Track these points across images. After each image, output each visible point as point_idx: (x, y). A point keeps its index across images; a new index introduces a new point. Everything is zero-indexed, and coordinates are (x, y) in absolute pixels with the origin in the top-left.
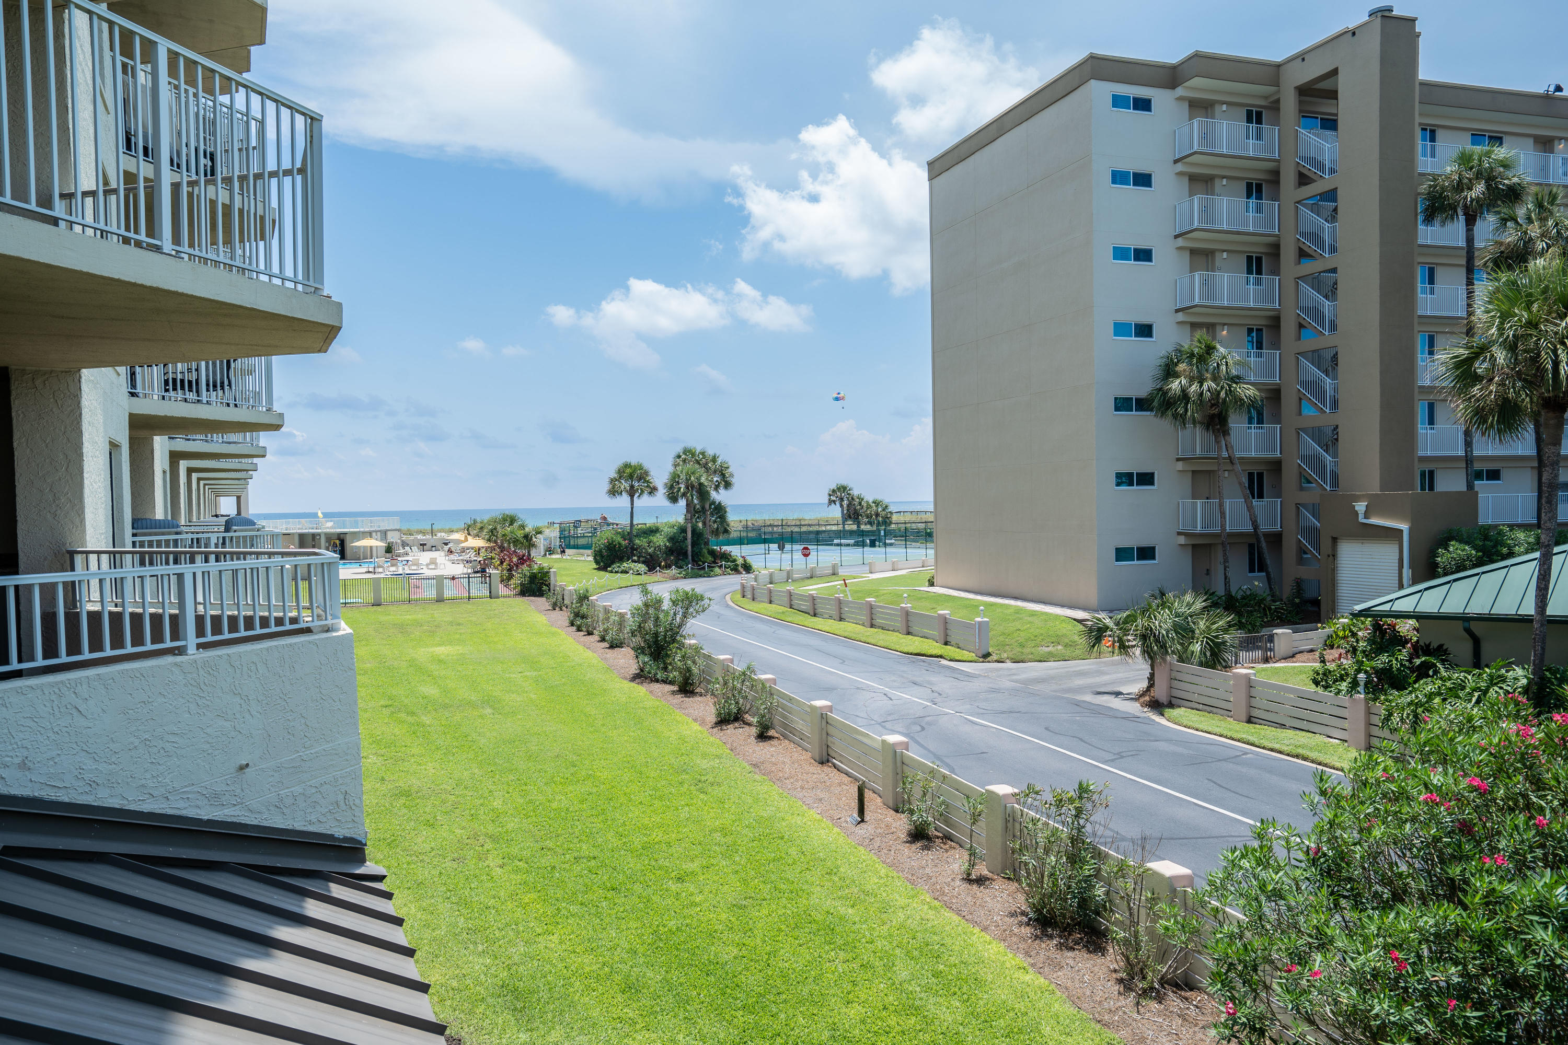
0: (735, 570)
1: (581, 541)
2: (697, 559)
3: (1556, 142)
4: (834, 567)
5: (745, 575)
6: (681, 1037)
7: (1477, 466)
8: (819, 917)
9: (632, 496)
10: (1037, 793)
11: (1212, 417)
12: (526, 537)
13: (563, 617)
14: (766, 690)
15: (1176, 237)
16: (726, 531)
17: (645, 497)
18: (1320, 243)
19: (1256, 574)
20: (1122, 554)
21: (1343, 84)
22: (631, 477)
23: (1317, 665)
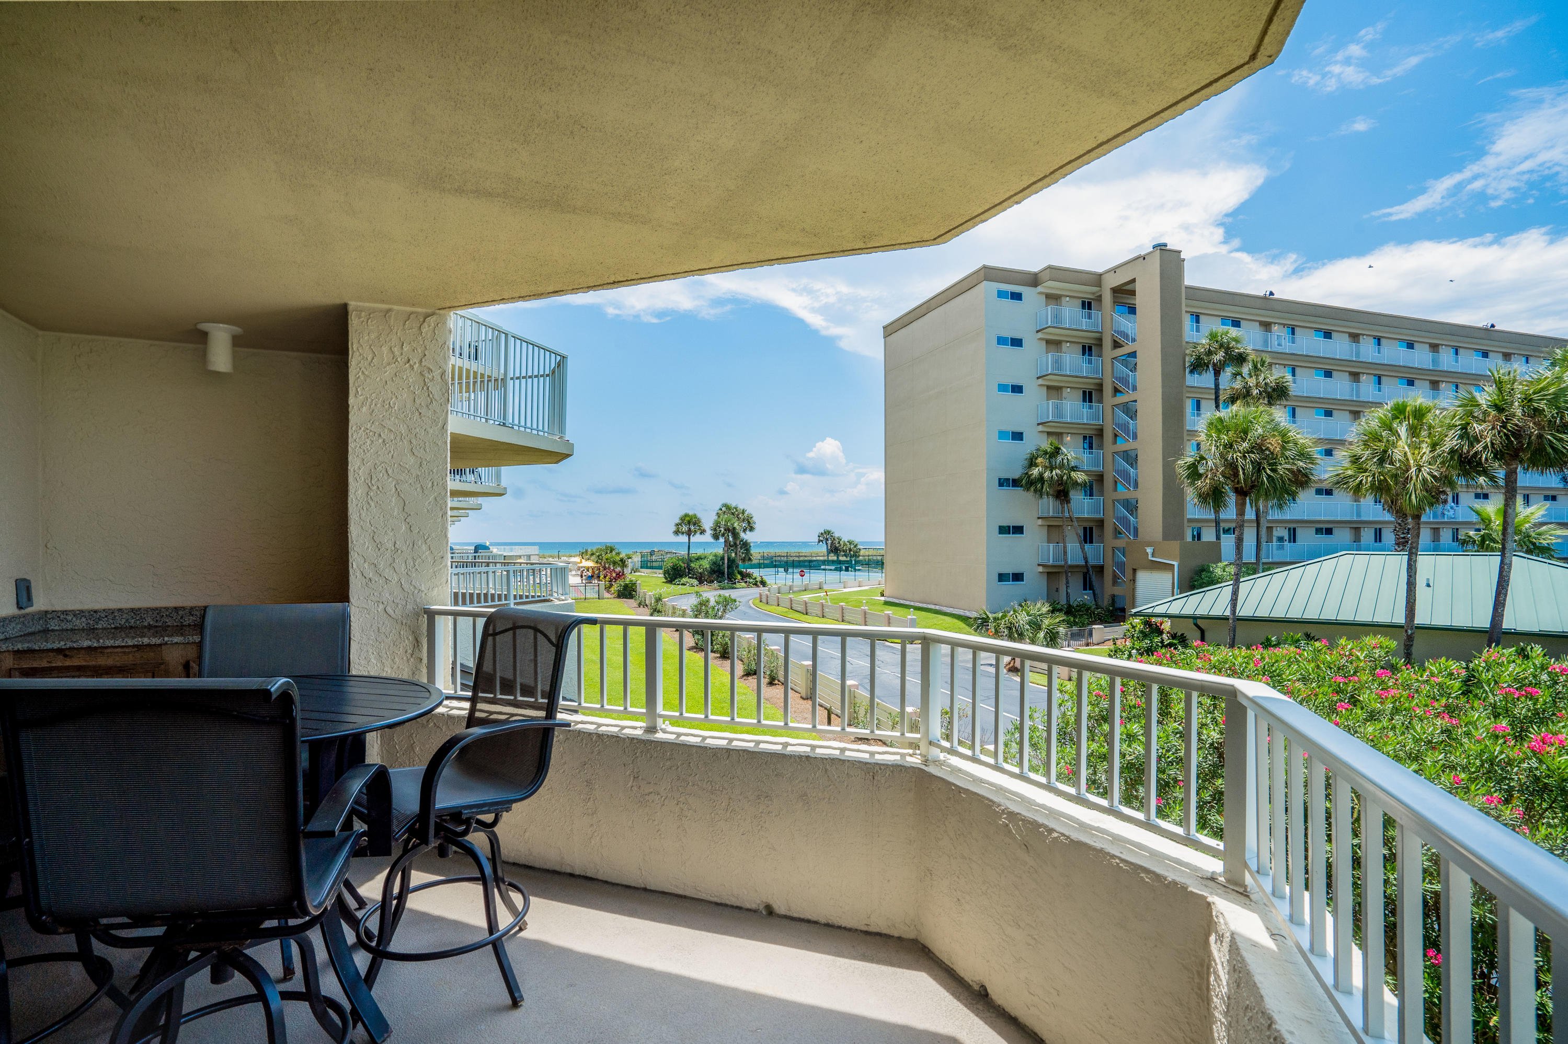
0: (756, 584)
1: (655, 564)
2: (731, 578)
3: (1273, 325)
4: (820, 583)
5: (762, 588)
7: (1222, 525)
9: (689, 535)
11: (1059, 492)
12: (622, 560)
13: (646, 612)
14: (774, 656)
15: (1038, 378)
16: (750, 559)
17: (698, 535)
18: (1127, 384)
19: (1088, 591)
20: (1003, 577)
21: (1138, 287)
22: (689, 522)
23: (1113, 646)
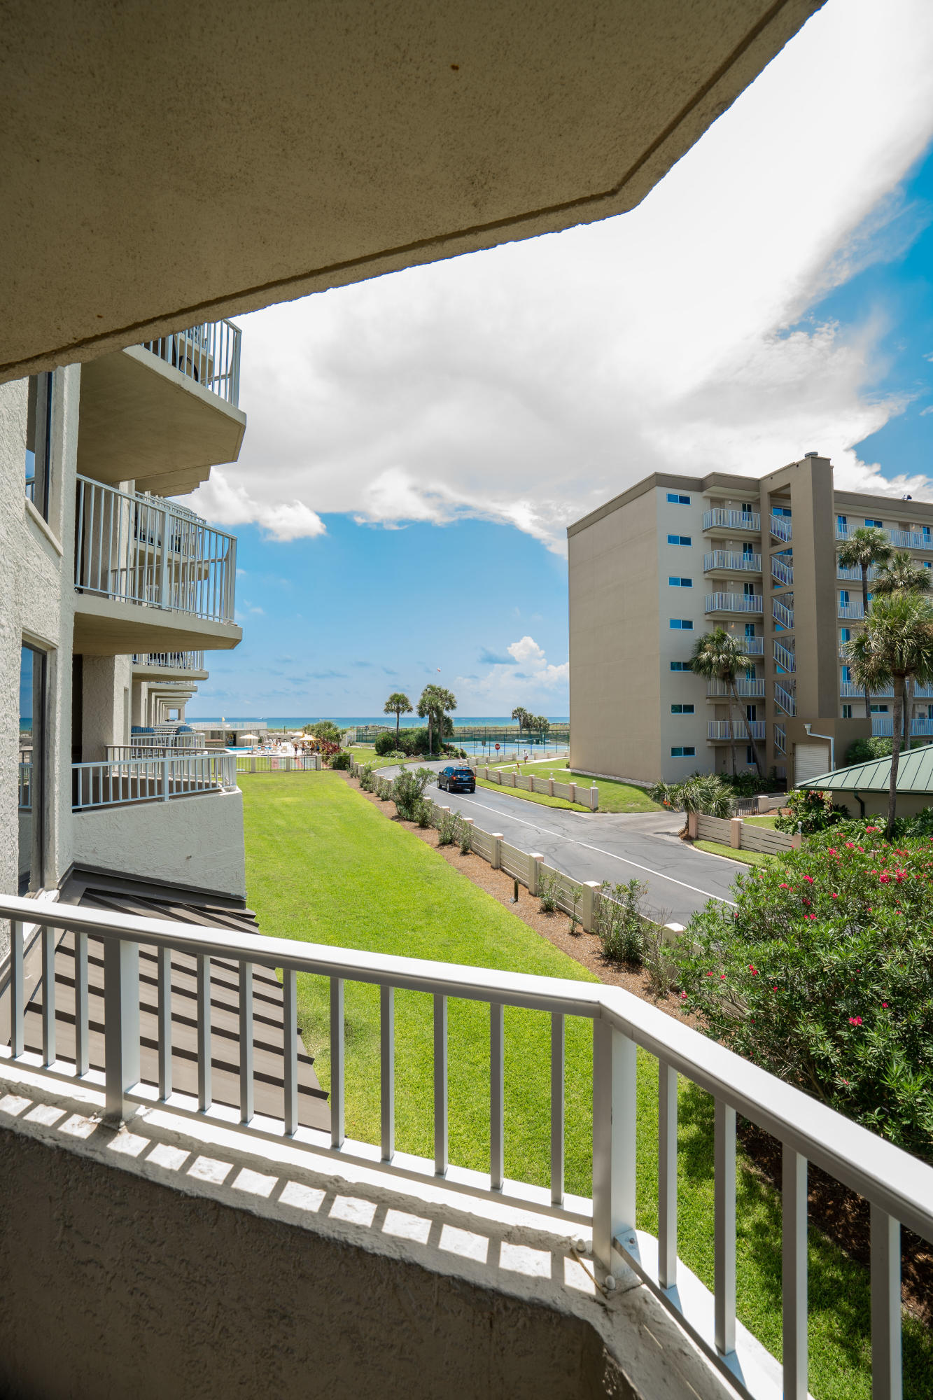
0: (457, 756)
1: (369, 738)
2: (435, 750)
3: (910, 525)
4: (514, 756)
5: (462, 760)
6: (409, 1011)
7: (872, 703)
8: (488, 952)
9: (398, 713)
10: (608, 886)
11: (725, 674)
12: (337, 735)
13: (357, 782)
14: (467, 826)
15: (704, 573)
16: (451, 734)
17: (405, 712)
18: (784, 577)
19: (752, 764)
20: (675, 751)
21: (794, 492)
22: (398, 702)
23: (777, 816)
